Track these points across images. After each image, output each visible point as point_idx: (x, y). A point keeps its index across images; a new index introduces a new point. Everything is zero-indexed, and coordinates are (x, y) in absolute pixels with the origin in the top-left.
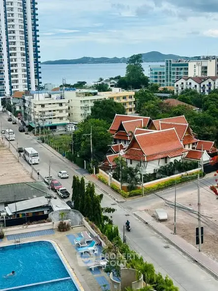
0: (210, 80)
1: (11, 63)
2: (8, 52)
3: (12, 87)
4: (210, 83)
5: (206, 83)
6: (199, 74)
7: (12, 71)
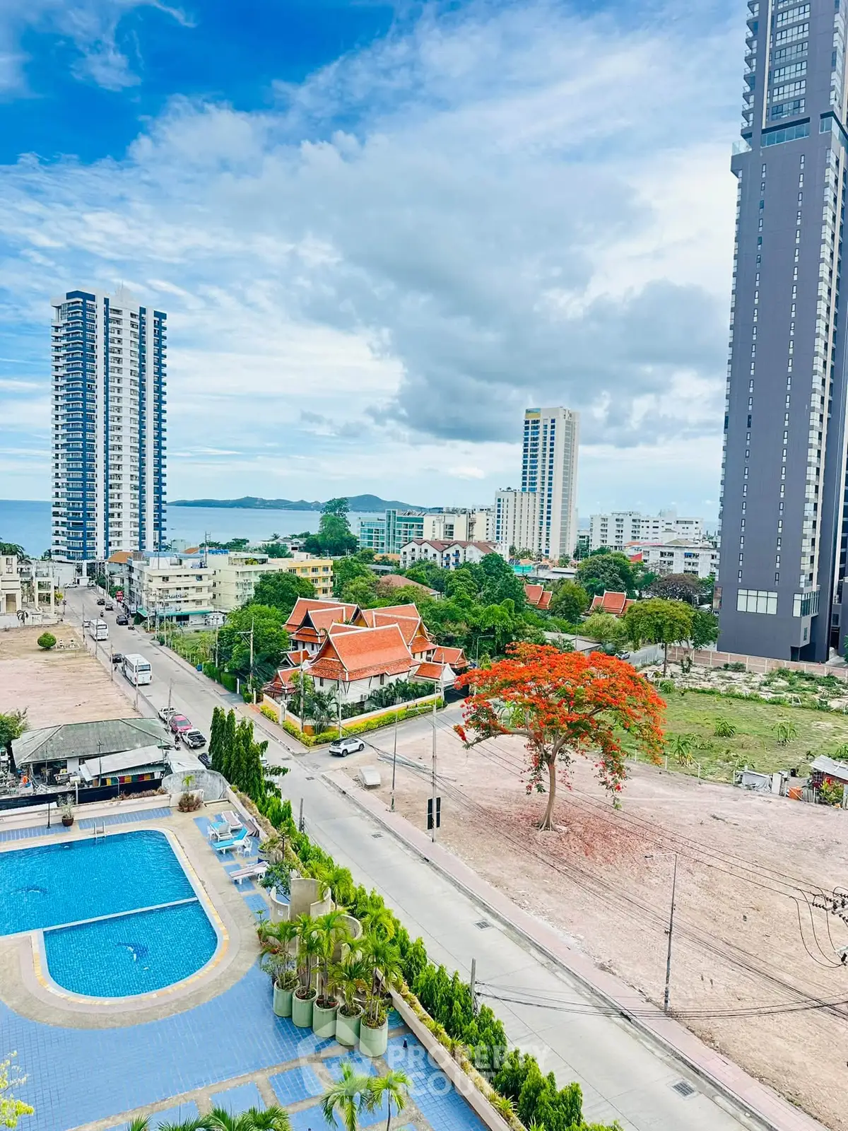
0: (458, 547)
1: (111, 501)
2: (106, 481)
3: (110, 544)
4: (457, 552)
5: (452, 551)
6: (440, 535)
7: (113, 515)
